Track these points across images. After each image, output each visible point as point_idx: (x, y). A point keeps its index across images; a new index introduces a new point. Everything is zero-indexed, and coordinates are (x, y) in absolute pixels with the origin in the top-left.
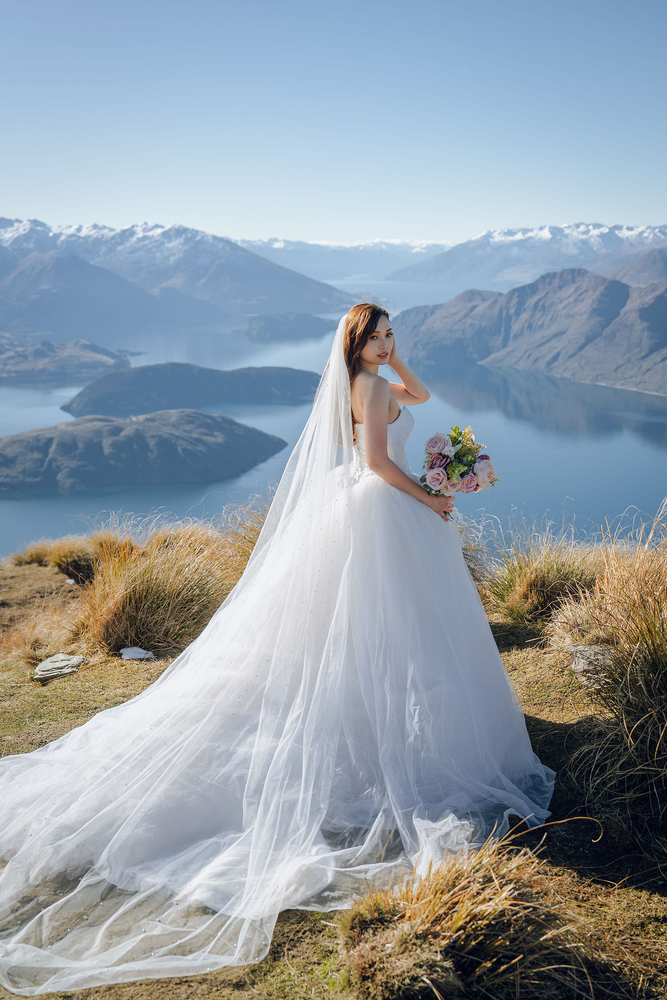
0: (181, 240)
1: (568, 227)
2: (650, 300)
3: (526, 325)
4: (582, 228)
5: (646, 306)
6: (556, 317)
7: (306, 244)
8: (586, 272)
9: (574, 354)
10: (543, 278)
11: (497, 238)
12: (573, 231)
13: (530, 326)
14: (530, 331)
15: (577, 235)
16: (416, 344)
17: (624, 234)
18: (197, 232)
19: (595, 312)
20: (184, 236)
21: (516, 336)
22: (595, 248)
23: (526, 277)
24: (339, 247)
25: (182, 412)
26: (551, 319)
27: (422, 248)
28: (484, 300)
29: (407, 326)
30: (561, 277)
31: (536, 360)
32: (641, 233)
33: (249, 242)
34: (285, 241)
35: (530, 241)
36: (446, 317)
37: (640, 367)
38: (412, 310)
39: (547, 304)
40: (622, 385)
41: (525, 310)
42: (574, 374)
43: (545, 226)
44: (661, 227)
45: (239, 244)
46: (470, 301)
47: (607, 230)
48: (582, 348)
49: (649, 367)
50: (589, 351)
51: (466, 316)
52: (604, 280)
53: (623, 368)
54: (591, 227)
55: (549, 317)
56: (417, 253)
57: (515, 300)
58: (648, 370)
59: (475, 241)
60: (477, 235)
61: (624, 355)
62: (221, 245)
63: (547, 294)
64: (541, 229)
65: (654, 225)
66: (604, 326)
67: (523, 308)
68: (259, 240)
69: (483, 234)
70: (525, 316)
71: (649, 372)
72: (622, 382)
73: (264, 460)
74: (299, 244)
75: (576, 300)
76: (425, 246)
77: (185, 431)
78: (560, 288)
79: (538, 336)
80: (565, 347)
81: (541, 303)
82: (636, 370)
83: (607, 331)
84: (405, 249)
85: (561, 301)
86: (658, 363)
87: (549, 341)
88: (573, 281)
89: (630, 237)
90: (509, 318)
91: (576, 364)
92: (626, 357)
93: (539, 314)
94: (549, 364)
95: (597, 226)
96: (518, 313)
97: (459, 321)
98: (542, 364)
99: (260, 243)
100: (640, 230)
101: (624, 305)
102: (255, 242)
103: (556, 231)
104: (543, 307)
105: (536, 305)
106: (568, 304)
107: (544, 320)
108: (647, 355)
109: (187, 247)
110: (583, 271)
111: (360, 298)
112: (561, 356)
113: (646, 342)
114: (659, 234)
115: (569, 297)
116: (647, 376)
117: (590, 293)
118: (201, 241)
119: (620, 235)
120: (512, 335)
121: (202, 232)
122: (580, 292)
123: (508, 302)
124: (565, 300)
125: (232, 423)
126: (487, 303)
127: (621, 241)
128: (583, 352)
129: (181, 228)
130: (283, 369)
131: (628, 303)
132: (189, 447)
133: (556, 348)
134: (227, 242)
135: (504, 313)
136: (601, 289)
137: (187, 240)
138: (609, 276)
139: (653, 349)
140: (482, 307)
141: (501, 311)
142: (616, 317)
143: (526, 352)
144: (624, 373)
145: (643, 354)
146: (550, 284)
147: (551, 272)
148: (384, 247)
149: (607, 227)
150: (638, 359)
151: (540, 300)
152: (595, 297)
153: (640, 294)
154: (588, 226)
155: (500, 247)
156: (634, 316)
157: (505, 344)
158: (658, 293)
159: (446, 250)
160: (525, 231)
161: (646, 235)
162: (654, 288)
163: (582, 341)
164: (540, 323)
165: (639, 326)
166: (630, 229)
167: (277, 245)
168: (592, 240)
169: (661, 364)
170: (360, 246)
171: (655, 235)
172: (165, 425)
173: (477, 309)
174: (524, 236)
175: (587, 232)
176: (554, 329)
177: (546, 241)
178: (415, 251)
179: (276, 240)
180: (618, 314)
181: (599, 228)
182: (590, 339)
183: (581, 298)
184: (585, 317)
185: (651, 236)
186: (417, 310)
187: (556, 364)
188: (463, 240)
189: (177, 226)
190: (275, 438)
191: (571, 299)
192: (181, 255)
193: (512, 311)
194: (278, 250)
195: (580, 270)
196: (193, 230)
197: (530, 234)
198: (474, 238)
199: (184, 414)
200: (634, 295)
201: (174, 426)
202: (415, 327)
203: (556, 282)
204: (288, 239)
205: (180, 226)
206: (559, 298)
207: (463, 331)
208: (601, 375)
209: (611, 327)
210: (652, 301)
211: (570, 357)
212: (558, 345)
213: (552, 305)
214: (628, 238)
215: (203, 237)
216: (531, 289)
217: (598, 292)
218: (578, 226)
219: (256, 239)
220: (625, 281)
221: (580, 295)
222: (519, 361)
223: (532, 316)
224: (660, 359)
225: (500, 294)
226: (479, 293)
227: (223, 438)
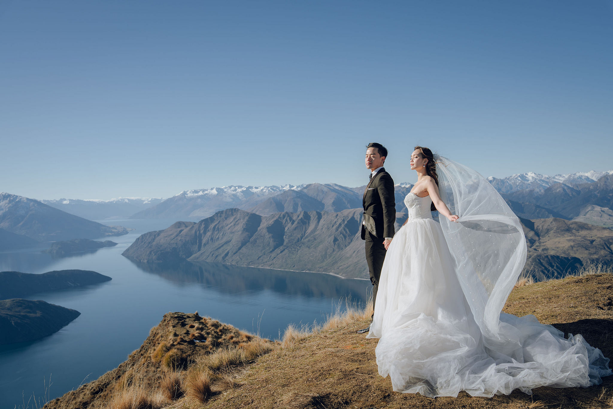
0: (7, 201)
1: (226, 188)
2: (272, 222)
3: (210, 239)
4: (233, 188)
5: (270, 226)
6: (225, 234)
7: (83, 201)
8: (238, 210)
9: (236, 252)
10: (217, 214)
11: (189, 194)
12: (228, 190)
13: (212, 239)
14: (212, 241)
15: (230, 191)
16: (151, 252)
17: (254, 190)
18: (17, 196)
19: (246, 230)
20: (8, 199)
21: (205, 245)
22: (240, 198)
23: (207, 214)
25: (14, 300)
26: (223, 235)
27: (148, 201)
28: (186, 227)
29: (145, 242)
30: (226, 213)
31: (217, 256)
32: (262, 190)
33: (48, 201)
34: (70, 200)
35: (206, 196)
36: (166, 237)
37: (271, 257)
38: (147, 234)
39: (220, 227)
40: (262, 266)
41: (208, 231)
42: (237, 262)
43: (214, 188)
44: (271, 186)
45: (43, 202)
46: (179, 227)
47: (245, 189)
48: (240, 249)
49: (275, 257)
50: (244, 250)
51: (177, 235)
52: (248, 213)
53: (262, 257)
54: (237, 188)
55: (222, 234)
56: (146, 204)
57: (203, 226)
58: (274, 258)
60: (179, 193)
61: (261, 251)
62: (32, 204)
63: (219, 221)
64: (212, 189)
65: (268, 186)
66: (250, 237)
67: (208, 230)
68: (54, 200)
69: (182, 192)
70: (209, 234)
71: (275, 259)
72: (262, 265)
73: (67, 324)
74: (79, 201)
75: (235, 225)
76: (150, 200)
77: (16, 312)
78: (226, 219)
79: (217, 244)
80: (231, 249)
81: (217, 227)
82: (268, 258)
83: (252, 239)
84: (140, 202)
85: (227, 225)
86: (279, 254)
87: (222, 246)
88: (232, 215)
89: (257, 192)
90: (200, 235)
91: (238, 257)
92: (263, 252)
93: (216, 233)
94: (223, 258)
95: (240, 187)
96: (205, 233)
97: (174, 238)
98: (220, 258)
99: (55, 201)
100: (262, 188)
101: (259, 226)
102: (51, 201)
103: (219, 190)
104: (218, 229)
105: (214, 228)
106: (231, 227)
107: (219, 236)
108: (273, 250)
109: (10, 205)
110: (237, 210)
111: (116, 229)
112: (229, 254)
113: (272, 244)
114: (270, 190)
115: (231, 223)
116: (274, 261)
117: (242, 220)
118: (18, 202)
119: (252, 191)
120: (203, 244)
121: (20, 196)
122: (236, 220)
123: (199, 227)
124: (229, 224)
125: (46, 304)
126: (188, 228)
127: (253, 193)
128: (241, 251)
129: (7, 194)
130: (74, 270)
131: (261, 225)
132: (19, 321)
133: (226, 249)
134: (35, 201)
135: (198, 233)
136: (247, 218)
137: (10, 202)
138: (249, 211)
139: (276, 247)
140: (186, 230)
141: (196, 232)
142: (256, 232)
143: (211, 253)
144: (263, 260)
145: (271, 250)
146: (221, 217)
147: (221, 210)
149: (245, 187)
150: (269, 253)
151: (216, 225)
152: (244, 222)
153: (267, 220)
154: (235, 187)
155: (191, 199)
156: (265, 231)
157: (199, 249)
158: (275, 219)
159: (162, 202)
160: (204, 191)
161: (264, 190)
162: (273, 216)
163: (240, 245)
164: (217, 237)
165: (268, 236)
166: (256, 188)
167: (65, 202)
168: (238, 194)
169: (281, 254)
170: (114, 201)
171: (269, 190)
172: (2, 309)
173: (183, 232)
174: (203, 193)
175: (236, 190)
176: (224, 240)
177: (215, 195)
179: (65, 200)
180: (257, 230)
181: (241, 188)
182: (244, 244)
183: (237, 223)
184: (240, 232)
185: (267, 191)
186: (150, 233)
187: (227, 258)
188: (171, 196)
189: (4, 194)
190: (72, 310)
191: (232, 224)
192: (7, 210)
193: (202, 232)
194: (66, 205)
195: (235, 209)
196: (14, 195)
197: (206, 192)
198: (177, 195)
199: (14, 301)
200: (263, 221)
201: (9, 309)
202: (150, 243)
203: (224, 215)
204: (71, 199)
205: (5, 194)
206: (226, 224)
207: (177, 243)
208: (251, 262)
209: (254, 237)
210: (273, 223)
211: (234, 254)
212: (228, 248)
213: (222, 227)
214: (256, 192)
215: (21, 199)
216: (211, 219)
217: (245, 220)
218: (230, 187)
220: (257, 213)
221: (236, 222)
222: (208, 257)
223: (212, 234)
224: (280, 252)
225: (195, 223)
226: (184, 223)
227: (41, 313)
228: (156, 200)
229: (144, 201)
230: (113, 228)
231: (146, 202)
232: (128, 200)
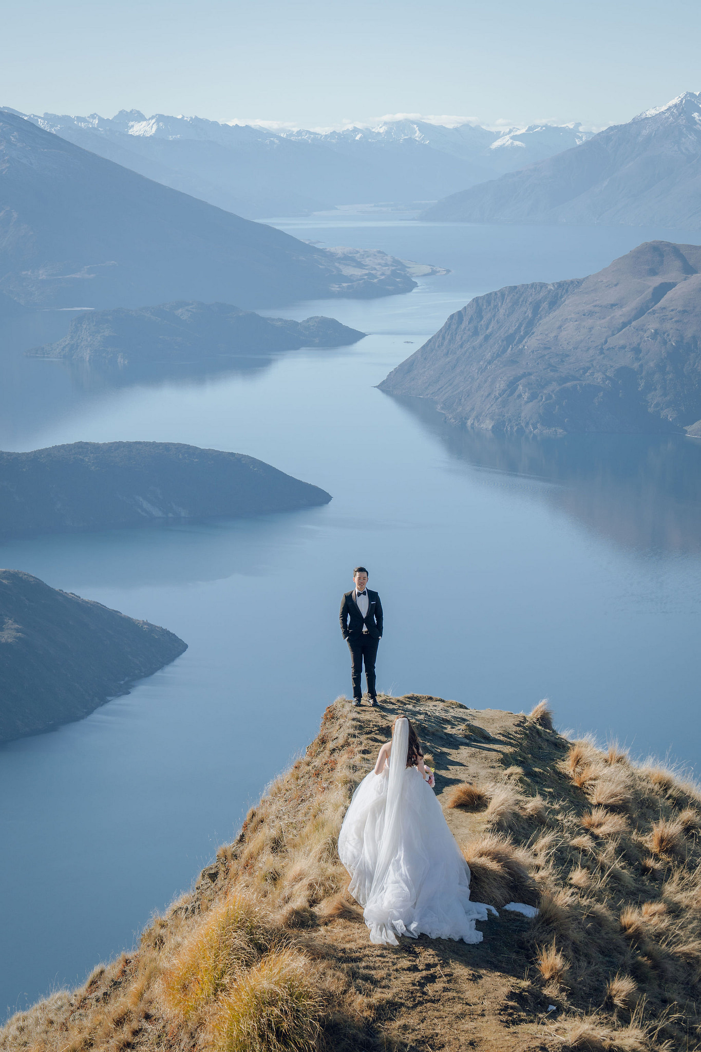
7: (215, 124)
16: (512, 385)
24: (299, 133)
27: (514, 138)
28: (689, 270)
29: (487, 338)
33: (66, 119)
34: (160, 118)
36: (591, 314)
38: (502, 295)
45: (41, 123)
46: (653, 272)
51: (641, 312)
56: (502, 149)
59: (654, 118)
68: (93, 116)
69: (676, 101)
73: (125, 690)
74: (198, 124)
76: (521, 131)
97: (624, 325)
99: (96, 122)
102: (80, 119)
111: (360, 265)
125: (38, 589)
126: (695, 279)
130: (167, 446)
140: (683, 289)
148: (417, 135)
159: (578, 142)
167: (138, 129)
170: (356, 130)
173: (670, 294)
178: (497, 144)
179: (140, 117)
186: (515, 294)
190: (152, 628)
194: (140, 140)
198: (651, 112)
202: (509, 339)
204: (168, 112)
207: (637, 350)
219: (85, 114)
226: (676, 251)
227: (18, 631)
228: (549, 130)
229: (497, 136)
230: (348, 259)
231: (505, 141)
232: (425, 128)
